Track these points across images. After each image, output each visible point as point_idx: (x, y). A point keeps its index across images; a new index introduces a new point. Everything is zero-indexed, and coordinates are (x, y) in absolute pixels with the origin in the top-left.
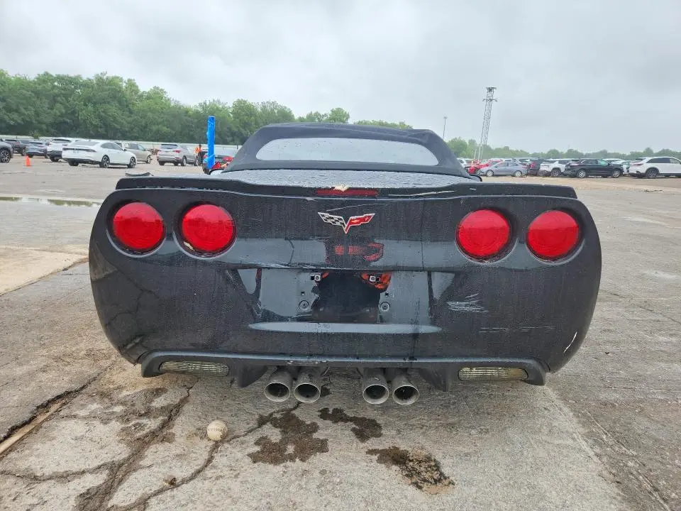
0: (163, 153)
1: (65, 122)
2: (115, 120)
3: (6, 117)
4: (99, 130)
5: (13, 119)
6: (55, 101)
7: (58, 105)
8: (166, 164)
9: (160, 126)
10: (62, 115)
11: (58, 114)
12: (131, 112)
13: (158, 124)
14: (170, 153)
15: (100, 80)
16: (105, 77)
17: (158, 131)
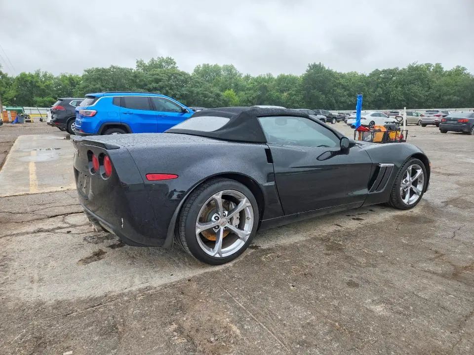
0: (426, 117)
1: (381, 100)
2: (416, 96)
3: (348, 100)
4: (403, 103)
5: (351, 101)
6: (377, 87)
7: (379, 89)
8: (427, 126)
9: (451, 96)
10: (380, 96)
11: (378, 94)
12: (430, 88)
13: (450, 95)
14: (431, 118)
15: (411, 69)
16: (415, 66)
17: (449, 99)
